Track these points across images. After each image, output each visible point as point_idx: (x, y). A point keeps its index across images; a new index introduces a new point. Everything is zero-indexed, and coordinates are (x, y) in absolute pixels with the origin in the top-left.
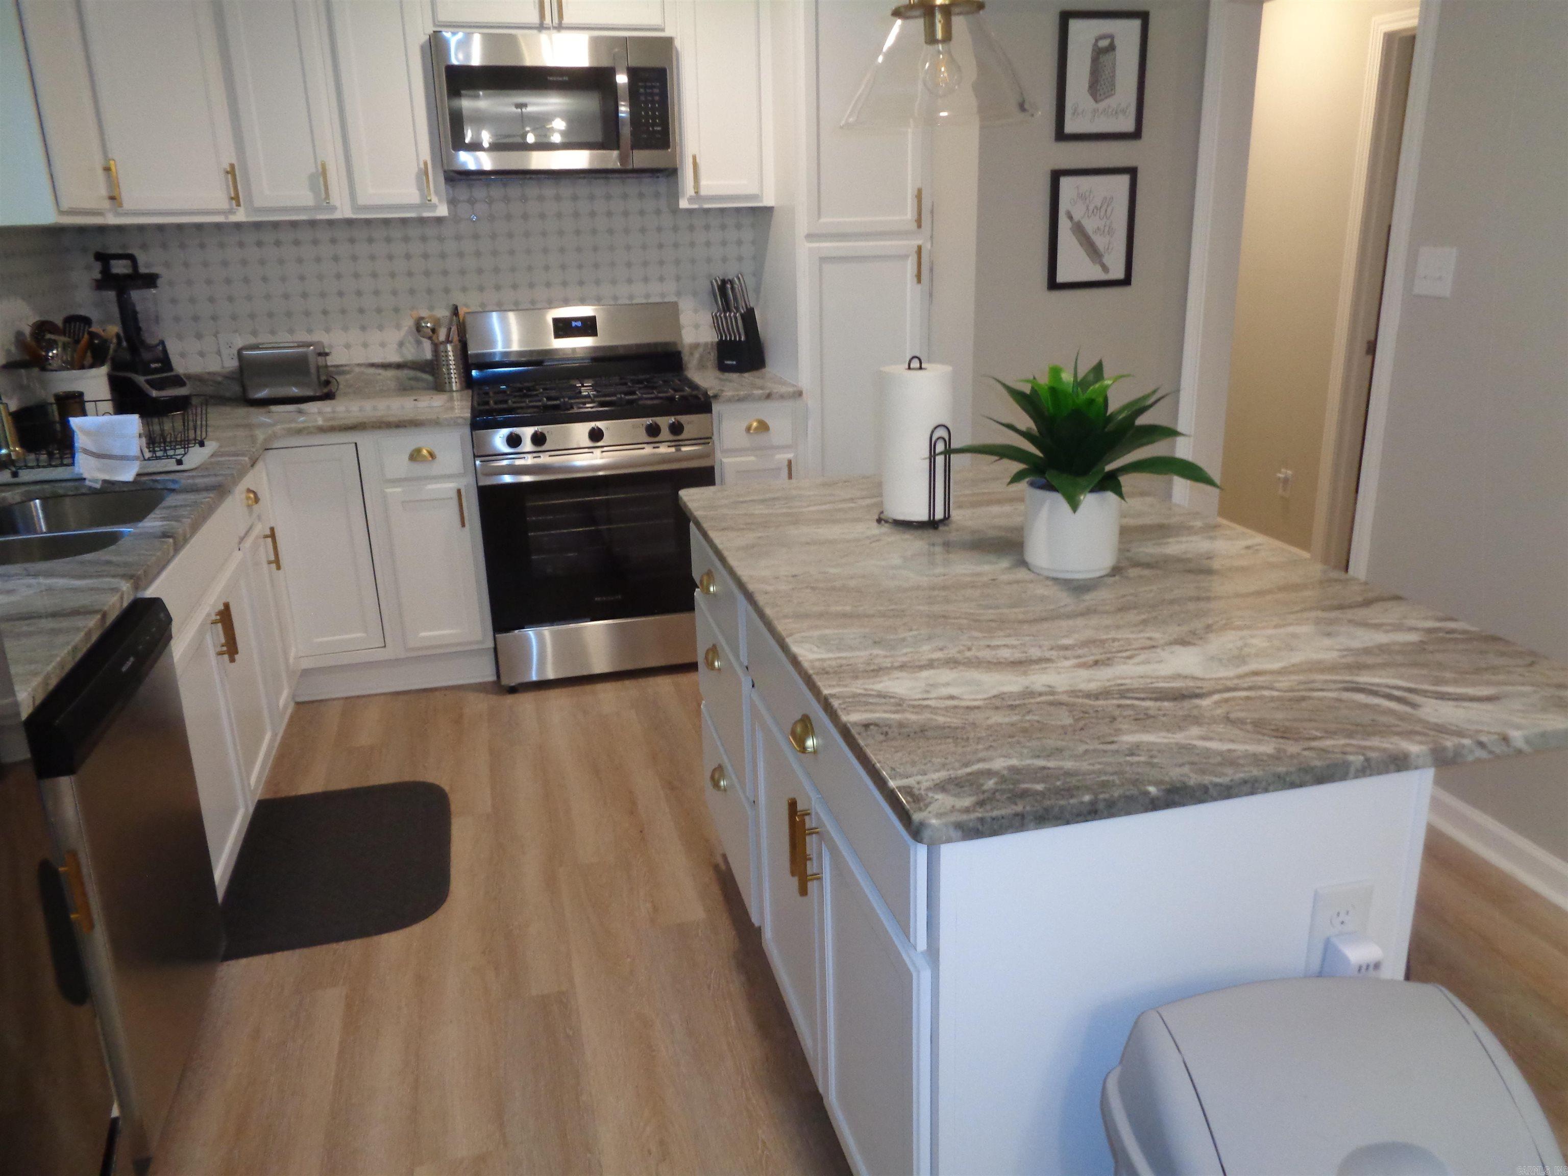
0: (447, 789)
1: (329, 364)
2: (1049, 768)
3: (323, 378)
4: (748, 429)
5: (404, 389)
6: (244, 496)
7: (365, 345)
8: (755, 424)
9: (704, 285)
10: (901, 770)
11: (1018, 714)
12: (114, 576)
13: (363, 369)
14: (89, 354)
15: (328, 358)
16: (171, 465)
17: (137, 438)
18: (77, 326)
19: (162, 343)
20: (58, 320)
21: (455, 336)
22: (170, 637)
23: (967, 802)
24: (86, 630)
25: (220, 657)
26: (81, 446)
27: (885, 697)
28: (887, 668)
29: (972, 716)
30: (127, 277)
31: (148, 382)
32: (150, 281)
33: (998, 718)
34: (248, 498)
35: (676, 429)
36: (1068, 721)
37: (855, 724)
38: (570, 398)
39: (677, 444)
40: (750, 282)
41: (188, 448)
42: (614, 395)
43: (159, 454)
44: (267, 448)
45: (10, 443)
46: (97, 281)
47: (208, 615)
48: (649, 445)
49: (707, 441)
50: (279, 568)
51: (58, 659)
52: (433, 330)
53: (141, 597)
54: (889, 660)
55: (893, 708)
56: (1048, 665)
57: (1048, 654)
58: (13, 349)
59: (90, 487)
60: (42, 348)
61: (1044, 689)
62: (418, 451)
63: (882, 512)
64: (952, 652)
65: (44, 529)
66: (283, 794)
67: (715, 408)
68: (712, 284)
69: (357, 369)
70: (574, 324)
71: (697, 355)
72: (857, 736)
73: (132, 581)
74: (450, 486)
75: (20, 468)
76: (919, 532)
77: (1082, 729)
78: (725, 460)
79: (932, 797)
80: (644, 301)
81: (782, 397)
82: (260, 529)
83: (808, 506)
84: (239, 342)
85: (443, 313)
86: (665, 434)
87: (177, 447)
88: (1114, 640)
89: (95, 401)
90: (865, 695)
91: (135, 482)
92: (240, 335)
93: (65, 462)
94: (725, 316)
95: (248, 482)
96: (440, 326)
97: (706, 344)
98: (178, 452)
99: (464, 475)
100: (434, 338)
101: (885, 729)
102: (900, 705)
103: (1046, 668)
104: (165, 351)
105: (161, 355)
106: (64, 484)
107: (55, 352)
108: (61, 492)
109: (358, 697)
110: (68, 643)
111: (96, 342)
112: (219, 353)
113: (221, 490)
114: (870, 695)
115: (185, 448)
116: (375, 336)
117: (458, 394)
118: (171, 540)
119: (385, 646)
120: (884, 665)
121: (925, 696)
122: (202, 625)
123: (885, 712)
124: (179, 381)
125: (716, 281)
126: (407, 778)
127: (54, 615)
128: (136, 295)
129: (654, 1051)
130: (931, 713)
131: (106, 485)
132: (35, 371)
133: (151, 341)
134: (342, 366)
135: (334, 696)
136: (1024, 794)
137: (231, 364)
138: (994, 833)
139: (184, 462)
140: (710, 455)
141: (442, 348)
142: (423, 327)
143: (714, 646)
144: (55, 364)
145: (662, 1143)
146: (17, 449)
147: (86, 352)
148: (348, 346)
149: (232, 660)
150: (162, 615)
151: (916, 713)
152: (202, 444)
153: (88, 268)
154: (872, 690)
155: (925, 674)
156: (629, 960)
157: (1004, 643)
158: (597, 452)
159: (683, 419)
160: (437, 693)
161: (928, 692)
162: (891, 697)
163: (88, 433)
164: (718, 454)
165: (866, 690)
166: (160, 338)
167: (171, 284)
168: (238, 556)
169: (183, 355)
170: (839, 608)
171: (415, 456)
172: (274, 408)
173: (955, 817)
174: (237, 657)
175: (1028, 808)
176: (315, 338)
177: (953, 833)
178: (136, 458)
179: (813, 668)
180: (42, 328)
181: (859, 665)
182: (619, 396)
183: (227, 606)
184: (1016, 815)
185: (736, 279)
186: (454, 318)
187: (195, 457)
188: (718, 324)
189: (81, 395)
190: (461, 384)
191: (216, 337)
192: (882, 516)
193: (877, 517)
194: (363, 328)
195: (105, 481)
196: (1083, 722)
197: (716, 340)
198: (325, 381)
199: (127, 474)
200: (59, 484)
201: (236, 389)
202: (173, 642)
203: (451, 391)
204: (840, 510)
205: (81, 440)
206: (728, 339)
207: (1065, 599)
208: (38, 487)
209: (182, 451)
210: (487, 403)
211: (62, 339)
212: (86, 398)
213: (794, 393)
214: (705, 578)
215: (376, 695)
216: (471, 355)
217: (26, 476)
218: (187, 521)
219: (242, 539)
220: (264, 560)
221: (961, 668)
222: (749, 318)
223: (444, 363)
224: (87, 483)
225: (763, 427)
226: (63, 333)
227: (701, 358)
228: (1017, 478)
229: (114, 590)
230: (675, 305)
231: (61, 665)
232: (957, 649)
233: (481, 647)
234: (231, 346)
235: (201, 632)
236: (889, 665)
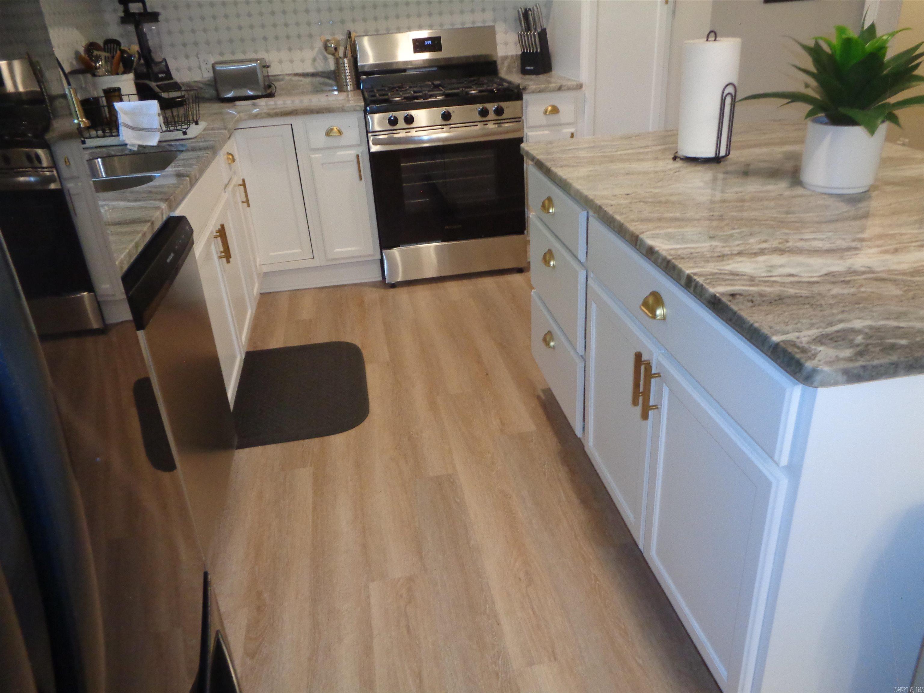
0: (360, 346)
1: (269, 74)
2: (902, 328)
3: (267, 84)
4: (545, 112)
5: (317, 90)
6: (225, 157)
7: (292, 61)
8: (550, 108)
9: (512, 14)
10: (778, 328)
11: (853, 287)
12: (155, 200)
13: (290, 77)
14: (121, 64)
15: (269, 69)
16: (179, 135)
17: (158, 117)
18: (112, 46)
19: (165, 60)
20: (101, 43)
21: (349, 54)
22: (193, 243)
23: (848, 353)
24: (142, 232)
25: (220, 260)
26: (122, 121)
27: (737, 275)
28: (727, 255)
29: (816, 289)
30: (140, 14)
31: (157, 86)
32: (154, 17)
33: (836, 290)
34: (229, 159)
35: (499, 111)
36: (899, 292)
37: (723, 294)
38: (429, 91)
39: (499, 122)
40: (544, 11)
41: (189, 124)
42: (458, 88)
43: (171, 128)
44: (236, 128)
45: (79, 116)
46: (122, 18)
47: (212, 232)
48: (481, 123)
49: (518, 120)
50: (249, 206)
51: (127, 251)
52: (336, 49)
53: (173, 215)
54: (727, 249)
55: (748, 283)
56: (856, 252)
57: (854, 244)
58: (74, 63)
59: (131, 150)
60: (92, 60)
61: (863, 269)
62: (332, 130)
63: (677, 152)
64: (775, 244)
65: (104, 176)
66: (259, 349)
67: (525, 97)
68: (518, 11)
69: (287, 78)
70: (426, 43)
71: (506, 64)
72: (729, 303)
73: (167, 203)
74: (351, 153)
75: (86, 138)
76: (707, 165)
77: (913, 298)
78: (530, 134)
79: (815, 349)
80: (472, 26)
81: (569, 89)
82: (236, 180)
83: (617, 151)
84: (212, 60)
85: (341, 37)
86: (492, 115)
87: (183, 124)
88: (901, 234)
89: (128, 95)
90: (721, 274)
91: (158, 146)
92: (212, 55)
93: (114, 134)
94: (527, 34)
95: (226, 148)
96: (340, 45)
97: (512, 56)
98: (183, 127)
99: (360, 145)
100: (336, 54)
101: (750, 298)
102: (753, 281)
103: (857, 254)
104: (167, 66)
105: (165, 69)
106: (114, 148)
107: (100, 63)
108: (113, 153)
109: (298, 290)
110: (132, 241)
111: (125, 55)
112: (200, 68)
113: (213, 150)
114: (725, 274)
115: (187, 125)
116: (297, 55)
117: (352, 93)
118: (188, 178)
119: (313, 258)
120: (726, 253)
121: (769, 274)
122: (209, 239)
123: (743, 285)
124: (176, 87)
125: (521, 8)
126: (334, 339)
127: (119, 224)
128: (146, 27)
129: (514, 514)
130: (781, 286)
131: (141, 149)
132: (89, 76)
133: (158, 59)
134: (277, 75)
135: (283, 289)
136: (893, 347)
137: (208, 75)
138: (872, 378)
139: (188, 133)
140: (521, 129)
141: (341, 61)
142: (329, 46)
143: (550, 251)
144: (101, 72)
145: (527, 573)
146: (84, 120)
147: (119, 64)
148: (280, 62)
149: (228, 262)
150: (187, 227)
151: (768, 286)
152: (197, 123)
153: (115, 11)
154: (725, 270)
155: (761, 258)
156: (490, 455)
157: (813, 237)
158: (446, 128)
159: (503, 104)
160: (346, 288)
161: (770, 271)
162: (742, 275)
163: (126, 113)
164: (526, 130)
165: (720, 270)
166: (163, 57)
167: (167, 21)
168: (225, 196)
169: (178, 70)
170: (671, 215)
171: (328, 133)
172: (238, 103)
173: (842, 365)
174: (231, 260)
175: (902, 359)
176: (260, 55)
177: (840, 377)
178: (157, 130)
179: (671, 255)
180: (91, 47)
181: (706, 253)
182: (461, 89)
183: (223, 226)
184: (892, 364)
185: (535, 8)
186: (349, 40)
187: (194, 131)
188: (522, 42)
189: (119, 89)
190: (353, 86)
191: (198, 57)
192: (677, 155)
193: (673, 156)
194: (290, 49)
195: (140, 146)
196: (912, 293)
197: (520, 53)
198: (268, 85)
199: (153, 141)
200: (111, 148)
201: (212, 92)
202: (194, 245)
203: (347, 91)
204: (643, 153)
205: (122, 118)
206: (528, 51)
207: (843, 208)
208: (99, 150)
209: (186, 126)
210: (375, 96)
211: (103, 54)
212: (123, 93)
213: (577, 85)
214: (547, 202)
215: (309, 289)
216: (360, 66)
217: (91, 143)
218: (196, 167)
219: (226, 186)
220: (239, 201)
221: (787, 254)
222: (543, 35)
223: (343, 71)
224: (128, 147)
225: (555, 110)
226: (104, 50)
227: (509, 67)
228: (810, 114)
229: (158, 208)
230: (493, 27)
231: (130, 255)
232: (777, 241)
233: (374, 258)
234: (208, 63)
235: (208, 243)
236: (729, 253)
